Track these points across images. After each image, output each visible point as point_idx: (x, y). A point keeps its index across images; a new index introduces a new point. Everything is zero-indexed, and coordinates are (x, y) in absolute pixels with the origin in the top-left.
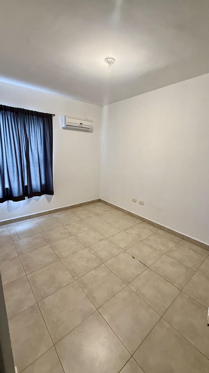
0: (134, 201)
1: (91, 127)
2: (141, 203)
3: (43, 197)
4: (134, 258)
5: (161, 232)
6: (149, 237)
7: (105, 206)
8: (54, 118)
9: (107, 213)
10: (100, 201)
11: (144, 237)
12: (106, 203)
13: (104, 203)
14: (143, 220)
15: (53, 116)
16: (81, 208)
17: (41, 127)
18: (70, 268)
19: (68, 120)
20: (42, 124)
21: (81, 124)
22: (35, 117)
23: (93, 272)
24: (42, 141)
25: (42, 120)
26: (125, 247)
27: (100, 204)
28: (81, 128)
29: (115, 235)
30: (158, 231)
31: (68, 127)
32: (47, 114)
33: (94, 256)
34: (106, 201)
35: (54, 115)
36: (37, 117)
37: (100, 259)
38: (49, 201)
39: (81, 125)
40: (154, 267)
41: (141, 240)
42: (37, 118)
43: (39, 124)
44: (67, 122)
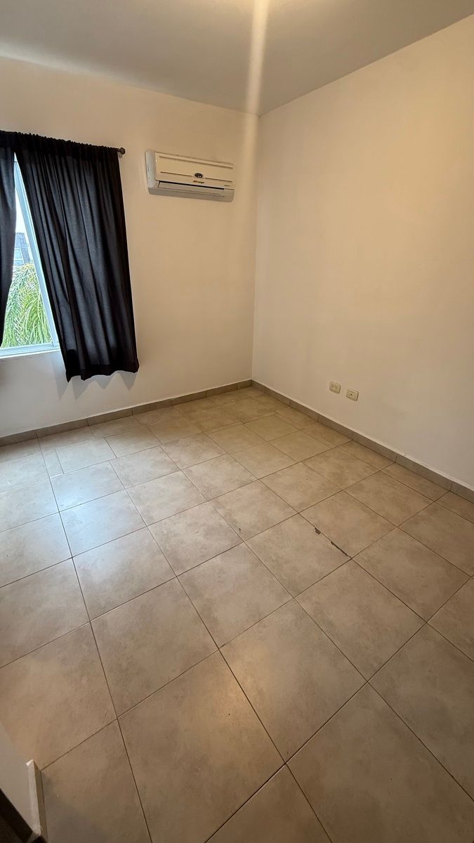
0: (335, 389)
1: (227, 184)
2: (353, 396)
3: (117, 375)
4: (318, 532)
5: (394, 469)
6: (363, 482)
7: (264, 399)
8: (123, 162)
9: (265, 415)
10: (251, 384)
11: (351, 482)
12: (266, 392)
13: (261, 391)
14: (353, 439)
15: (119, 153)
16: (205, 404)
17: (89, 189)
18: (168, 548)
19: (163, 165)
20: (93, 181)
21: (198, 175)
22: (69, 159)
23: (217, 560)
24: (97, 230)
25: (92, 169)
26: (301, 505)
27: (251, 393)
28: (197, 189)
29: (279, 473)
30: (388, 468)
31: (165, 187)
32: (103, 150)
33: (223, 522)
34: (267, 386)
35: (123, 151)
36: (75, 160)
37: (238, 532)
38: (129, 385)
39: (199, 180)
40: (365, 558)
41: (342, 488)
42: (76, 163)
43: (83, 179)
44: (158, 172)
